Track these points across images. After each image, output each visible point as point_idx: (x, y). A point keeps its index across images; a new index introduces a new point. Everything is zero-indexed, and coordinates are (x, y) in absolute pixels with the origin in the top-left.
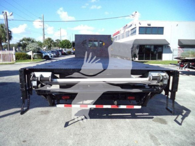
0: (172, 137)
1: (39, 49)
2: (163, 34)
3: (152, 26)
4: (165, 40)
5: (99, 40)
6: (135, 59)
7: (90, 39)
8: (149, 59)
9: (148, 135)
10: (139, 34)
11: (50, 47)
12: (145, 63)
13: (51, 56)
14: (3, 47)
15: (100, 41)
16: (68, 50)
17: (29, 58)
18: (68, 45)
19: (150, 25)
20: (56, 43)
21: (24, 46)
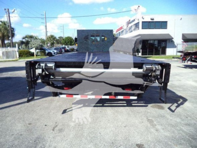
0: (168, 119)
1: (42, 46)
2: (166, 28)
3: (155, 20)
4: (168, 34)
5: (101, 35)
6: (138, 54)
7: (92, 34)
8: (153, 55)
9: (145, 118)
10: (142, 29)
11: (52, 44)
12: (148, 58)
13: (54, 53)
14: (6, 45)
15: (103, 36)
16: (71, 47)
17: (32, 55)
18: (71, 42)
19: (153, 19)
20: (58, 40)
21: (27, 43)
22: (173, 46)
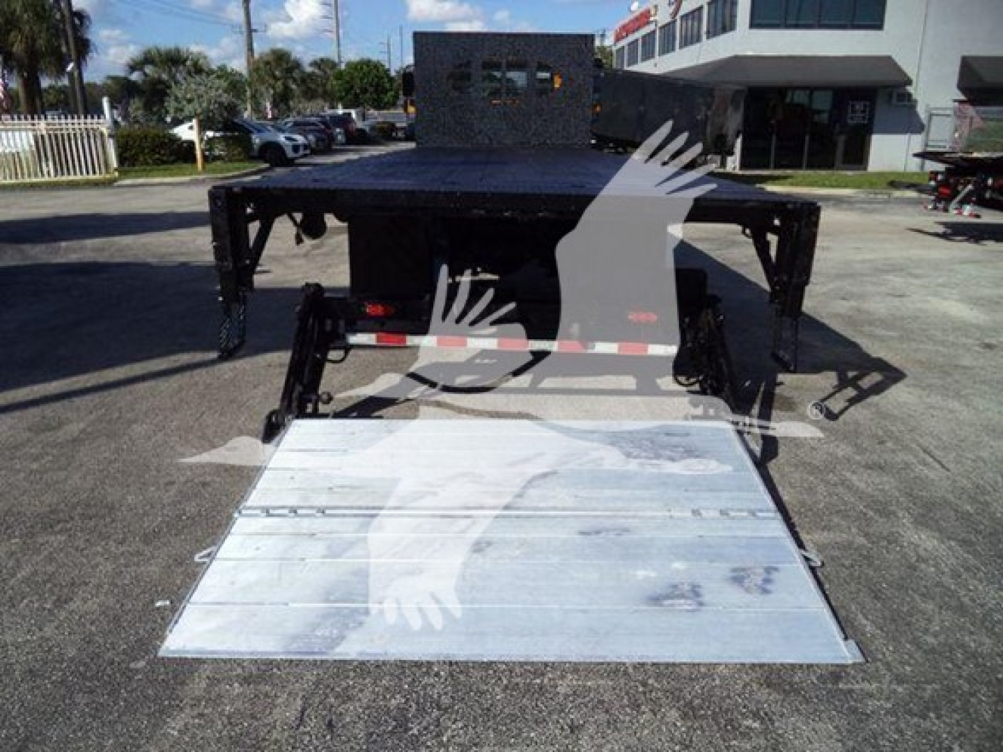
1: (231, 108)
2: (879, 26)
4: (888, 61)
5: (533, 62)
6: (723, 164)
7: (486, 57)
11: (282, 100)
13: (296, 148)
15: (542, 67)
16: (377, 116)
17: (184, 153)
18: (380, 89)
21: (155, 94)
22: (909, 122)
